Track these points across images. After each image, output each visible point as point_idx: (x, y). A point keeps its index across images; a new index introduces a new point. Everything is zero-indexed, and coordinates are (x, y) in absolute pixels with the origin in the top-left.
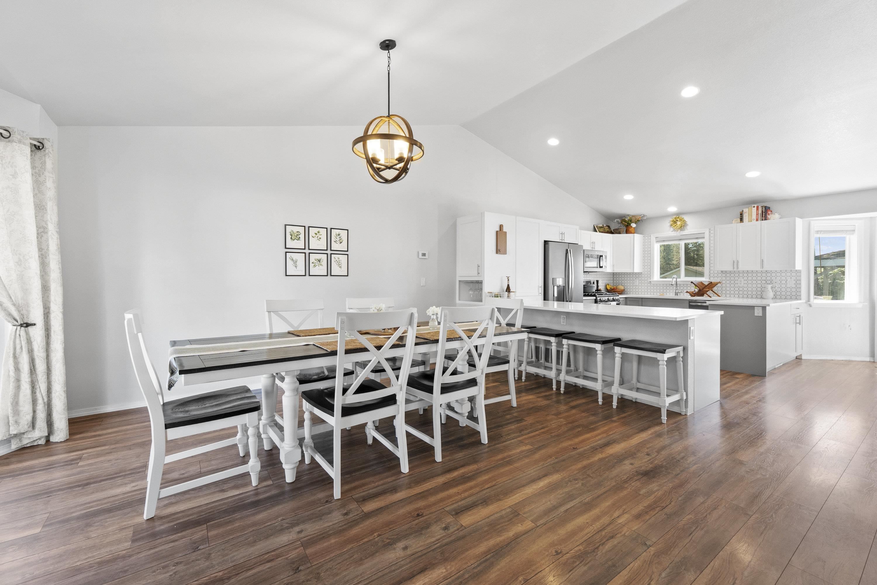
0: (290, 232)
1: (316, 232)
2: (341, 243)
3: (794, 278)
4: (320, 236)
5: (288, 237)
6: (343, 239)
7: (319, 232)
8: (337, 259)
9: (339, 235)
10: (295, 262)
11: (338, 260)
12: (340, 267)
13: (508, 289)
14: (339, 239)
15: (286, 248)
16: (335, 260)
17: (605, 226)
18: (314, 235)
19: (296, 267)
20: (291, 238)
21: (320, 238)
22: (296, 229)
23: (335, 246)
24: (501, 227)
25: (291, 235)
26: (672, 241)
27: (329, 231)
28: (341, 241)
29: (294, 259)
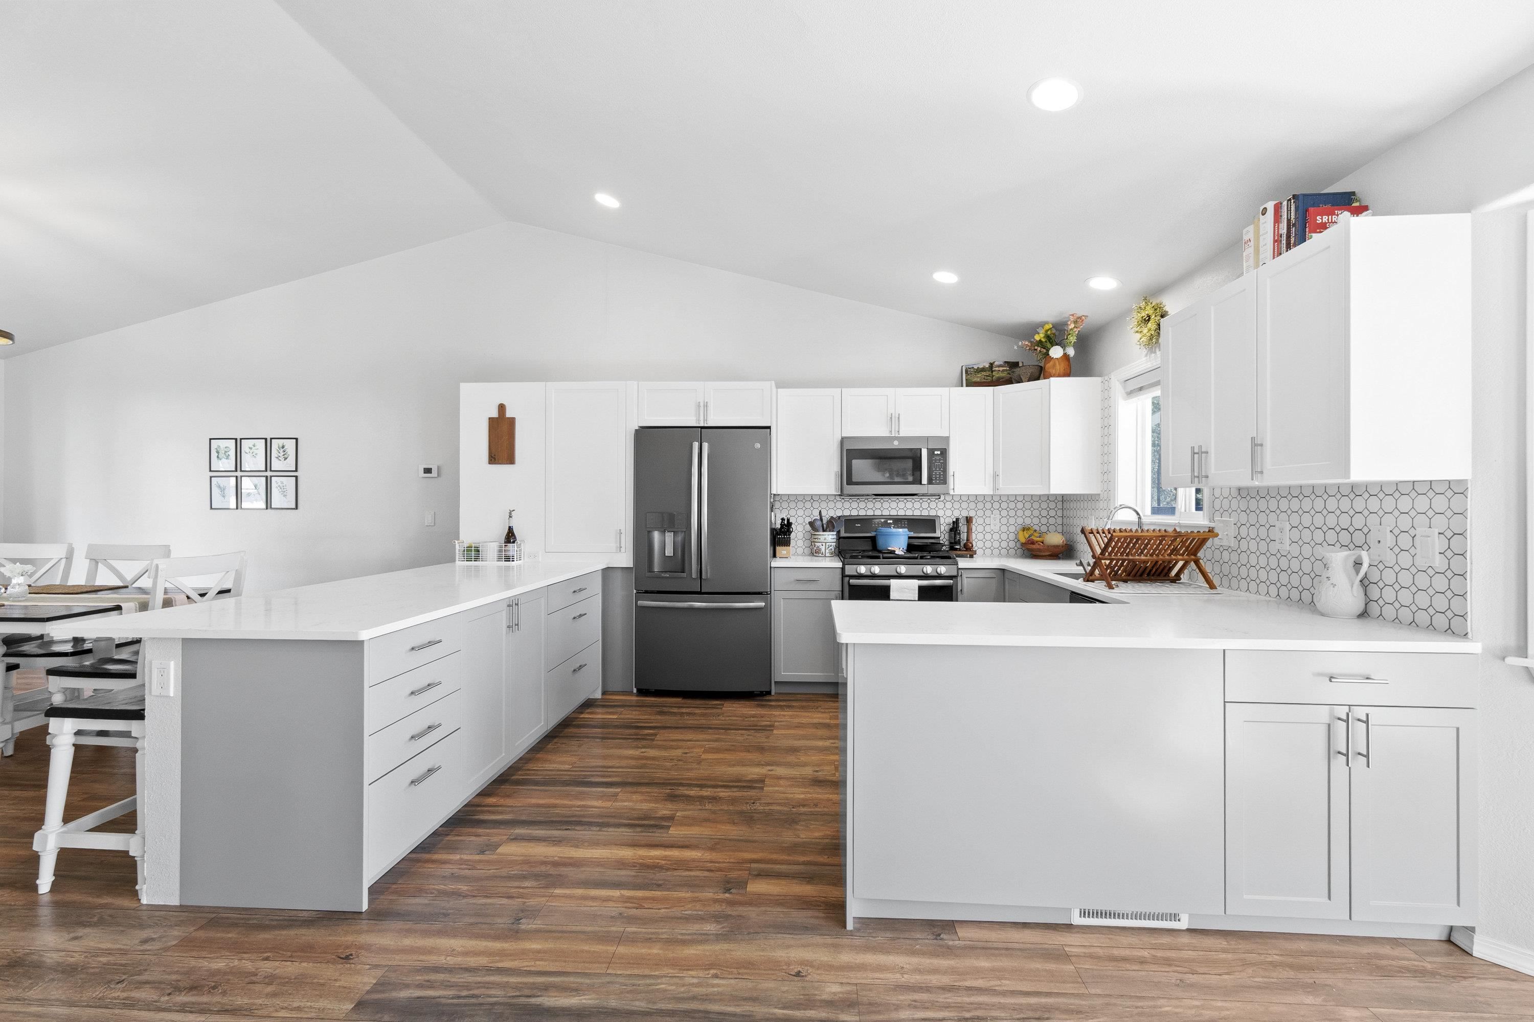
0: (216, 449)
1: (251, 446)
2: (286, 459)
3: (1440, 523)
4: (256, 451)
5: (214, 454)
6: (289, 453)
7: (254, 446)
8: (279, 484)
9: (283, 447)
10: (222, 490)
11: (281, 485)
12: (285, 496)
13: (510, 537)
14: (283, 454)
15: (211, 471)
16: (277, 485)
17: (999, 366)
18: (248, 450)
19: (224, 497)
20: (218, 457)
21: (256, 454)
22: (223, 443)
23: (276, 465)
24: (502, 408)
25: (218, 452)
26: (1151, 389)
27: (268, 442)
28: (286, 456)
29: (222, 486)
